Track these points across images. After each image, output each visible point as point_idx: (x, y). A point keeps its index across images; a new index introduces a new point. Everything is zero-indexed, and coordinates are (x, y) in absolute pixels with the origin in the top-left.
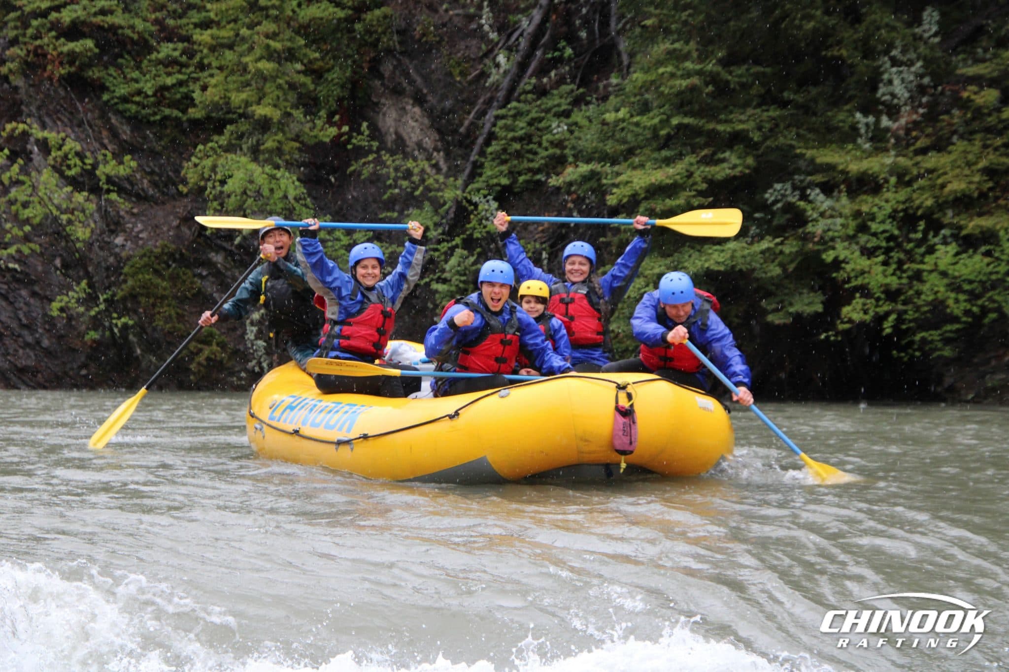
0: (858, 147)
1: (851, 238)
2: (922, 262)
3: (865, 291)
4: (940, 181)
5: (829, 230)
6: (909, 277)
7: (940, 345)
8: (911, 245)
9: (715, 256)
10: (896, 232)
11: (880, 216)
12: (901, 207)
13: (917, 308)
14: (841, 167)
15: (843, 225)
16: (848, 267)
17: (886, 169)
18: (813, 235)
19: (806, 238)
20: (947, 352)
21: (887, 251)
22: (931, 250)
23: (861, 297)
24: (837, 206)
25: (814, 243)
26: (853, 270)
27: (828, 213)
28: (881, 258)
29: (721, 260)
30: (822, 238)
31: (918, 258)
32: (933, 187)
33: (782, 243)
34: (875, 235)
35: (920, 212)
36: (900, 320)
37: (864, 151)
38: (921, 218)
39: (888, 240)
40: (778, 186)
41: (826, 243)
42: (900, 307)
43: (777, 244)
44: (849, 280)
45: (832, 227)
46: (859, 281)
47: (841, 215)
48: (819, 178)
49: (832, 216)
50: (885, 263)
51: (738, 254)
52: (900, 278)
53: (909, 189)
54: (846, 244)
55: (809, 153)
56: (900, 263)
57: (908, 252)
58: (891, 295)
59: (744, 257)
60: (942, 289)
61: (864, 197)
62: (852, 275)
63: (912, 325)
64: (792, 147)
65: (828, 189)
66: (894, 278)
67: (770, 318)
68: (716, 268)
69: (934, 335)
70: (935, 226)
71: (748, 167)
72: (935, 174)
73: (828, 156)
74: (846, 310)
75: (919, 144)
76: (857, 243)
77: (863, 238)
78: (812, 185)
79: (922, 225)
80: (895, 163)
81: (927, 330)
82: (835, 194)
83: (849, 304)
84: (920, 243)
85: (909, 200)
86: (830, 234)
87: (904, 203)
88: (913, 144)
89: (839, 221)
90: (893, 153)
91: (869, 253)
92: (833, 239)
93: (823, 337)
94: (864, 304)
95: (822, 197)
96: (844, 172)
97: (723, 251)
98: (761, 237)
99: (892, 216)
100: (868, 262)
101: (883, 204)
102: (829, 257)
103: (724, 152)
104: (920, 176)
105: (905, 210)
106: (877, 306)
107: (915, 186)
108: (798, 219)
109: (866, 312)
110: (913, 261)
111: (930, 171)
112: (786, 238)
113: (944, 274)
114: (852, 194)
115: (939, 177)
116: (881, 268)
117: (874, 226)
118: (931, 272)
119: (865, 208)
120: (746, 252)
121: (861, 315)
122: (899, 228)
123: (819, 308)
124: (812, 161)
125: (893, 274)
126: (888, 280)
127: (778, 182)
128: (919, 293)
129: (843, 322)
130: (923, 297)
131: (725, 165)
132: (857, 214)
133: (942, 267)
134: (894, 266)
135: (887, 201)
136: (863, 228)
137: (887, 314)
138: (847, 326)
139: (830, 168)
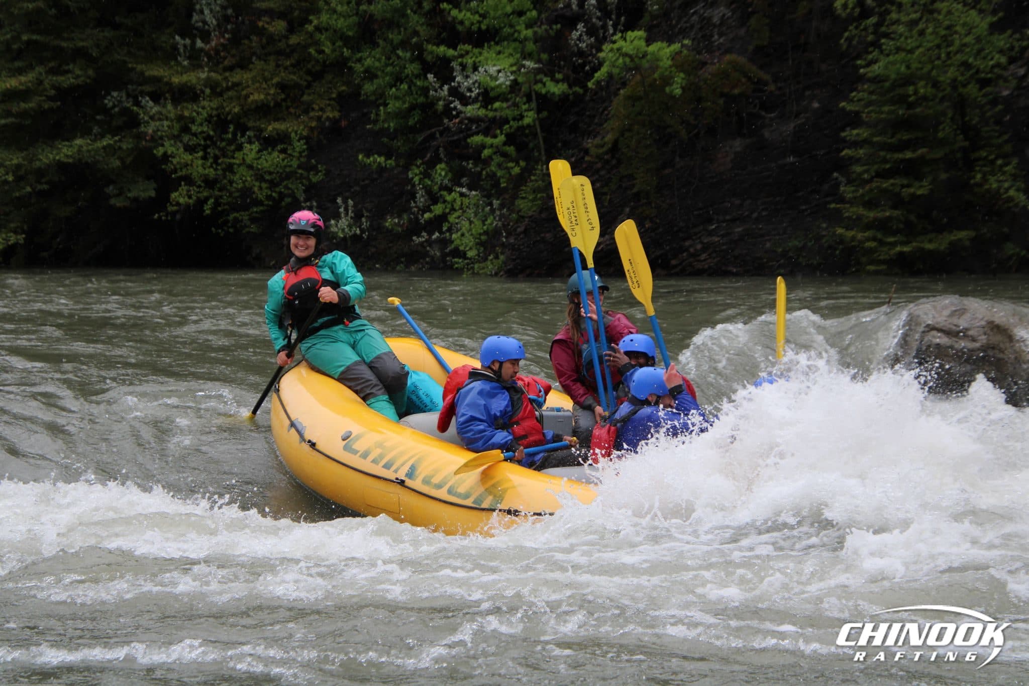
0: (179, 64)
1: (176, 138)
2: (233, 158)
3: (189, 180)
4: (244, 93)
5: (158, 130)
6: (224, 170)
7: (248, 223)
8: (224, 144)
9: (65, 150)
10: (212, 133)
11: (199, 120)
12: (215, 113)
13: (231, 194)
14: (165, 80)
15: (169, 127)
16: (175, 161)
17: (202, 82)
18: (146, 133)
19: (140, 137)
20: (254, 228)
21: (205, 149)
22: (240, 148)
23: (185, 185)
24: (164, 111)
25: (146, 141)
26: (178, 163)
27: (157, 117)
28: (200, 154)
29: (70, 153)
30: (152, 137)
31: (230, 154)
32: (239, 98)
33: (120, 141)
34: (195, 135)
35: (229, 118)
36: (217, 204)
37: (184, 67)
38: (231, 122)
39: (205, 139)
40: (115, 94)
41: (157, 140)
42: (217, 193)
43: (116, 142)
44: (175, 171)
45: (160, 128)
46: (184, 172)
47: (167, 119)
48: (147, 88)
49: (160, 120)
50: (204, 158)
51: (85, 148)
52: (216, 170)
53: (220, 99)
54: (172, 142)
55: (139, 67)
56: (216, 158)
57: (221, 149)
58: (209, 183)
59: (89, 151)
60: (249, 179)
61: (185, 104)
62: (178, 167)
63: (226, 207)
64: (125, 62)
65: (156, 98)
66: (212, 170)
67: (113, 201)
68: (66, 160)
69: (244, 216)
70: (243, 129)
71: (89, 77)
72: (240, 88)
73: (156, 71)
74: (174, 195)
75: (226, 63)
76: (181, 141)
77: (186, 138)
78: (142, 93)
79: (231, 128)
80: (208, 79)
81: (238, 212)
82: (162, 101)
83: (177, 190)
84: (230, 142)
85: (221, 107)
86: (159, 133)
87: (217, 109)
88: (222, 63)
89: (166, 123)
90: (206, 69)
91: (190, 149)
92: (161, 138)
93: (156, 216)
94: (188, 191)
95: (151, 103)
96: (169, 84)
97: (71, 146)
98: (103, 136)
99: (209, 120)
100: (190, 157)
101: (200, 110)
102: (159, 152)
103: (68, 64)
104: (228, 89)
105: (218, 116)
106: (199, 192)
107: (225, 96)
108: (132, 122)
109: (190, 197)
110: (225, 156)
111: (236, 85)
112: (124, 137)
113: (250, 167)
114: (176, 101)
115: (243, 90)
116: (200, 162)
117: (194, 128)
118: (239, 165)
119: (186, 114)
120: (90, 147)
121: (186, 199)
122: (214, 130)
123: (153, 194)
124: (142, 73)
125: (211, 166)
126: (206, 172)
127: (114, 90)
128: (231, 182)
129: (173, 206)
130: (234, 185)
131: (70, 75)
132: (180, 118)
133: (248, 161)
134: (211, 160)
135: (203, 108)
136: (186, 129)
137: (206, 199)
138: (175, 208)
139: (157, 80)
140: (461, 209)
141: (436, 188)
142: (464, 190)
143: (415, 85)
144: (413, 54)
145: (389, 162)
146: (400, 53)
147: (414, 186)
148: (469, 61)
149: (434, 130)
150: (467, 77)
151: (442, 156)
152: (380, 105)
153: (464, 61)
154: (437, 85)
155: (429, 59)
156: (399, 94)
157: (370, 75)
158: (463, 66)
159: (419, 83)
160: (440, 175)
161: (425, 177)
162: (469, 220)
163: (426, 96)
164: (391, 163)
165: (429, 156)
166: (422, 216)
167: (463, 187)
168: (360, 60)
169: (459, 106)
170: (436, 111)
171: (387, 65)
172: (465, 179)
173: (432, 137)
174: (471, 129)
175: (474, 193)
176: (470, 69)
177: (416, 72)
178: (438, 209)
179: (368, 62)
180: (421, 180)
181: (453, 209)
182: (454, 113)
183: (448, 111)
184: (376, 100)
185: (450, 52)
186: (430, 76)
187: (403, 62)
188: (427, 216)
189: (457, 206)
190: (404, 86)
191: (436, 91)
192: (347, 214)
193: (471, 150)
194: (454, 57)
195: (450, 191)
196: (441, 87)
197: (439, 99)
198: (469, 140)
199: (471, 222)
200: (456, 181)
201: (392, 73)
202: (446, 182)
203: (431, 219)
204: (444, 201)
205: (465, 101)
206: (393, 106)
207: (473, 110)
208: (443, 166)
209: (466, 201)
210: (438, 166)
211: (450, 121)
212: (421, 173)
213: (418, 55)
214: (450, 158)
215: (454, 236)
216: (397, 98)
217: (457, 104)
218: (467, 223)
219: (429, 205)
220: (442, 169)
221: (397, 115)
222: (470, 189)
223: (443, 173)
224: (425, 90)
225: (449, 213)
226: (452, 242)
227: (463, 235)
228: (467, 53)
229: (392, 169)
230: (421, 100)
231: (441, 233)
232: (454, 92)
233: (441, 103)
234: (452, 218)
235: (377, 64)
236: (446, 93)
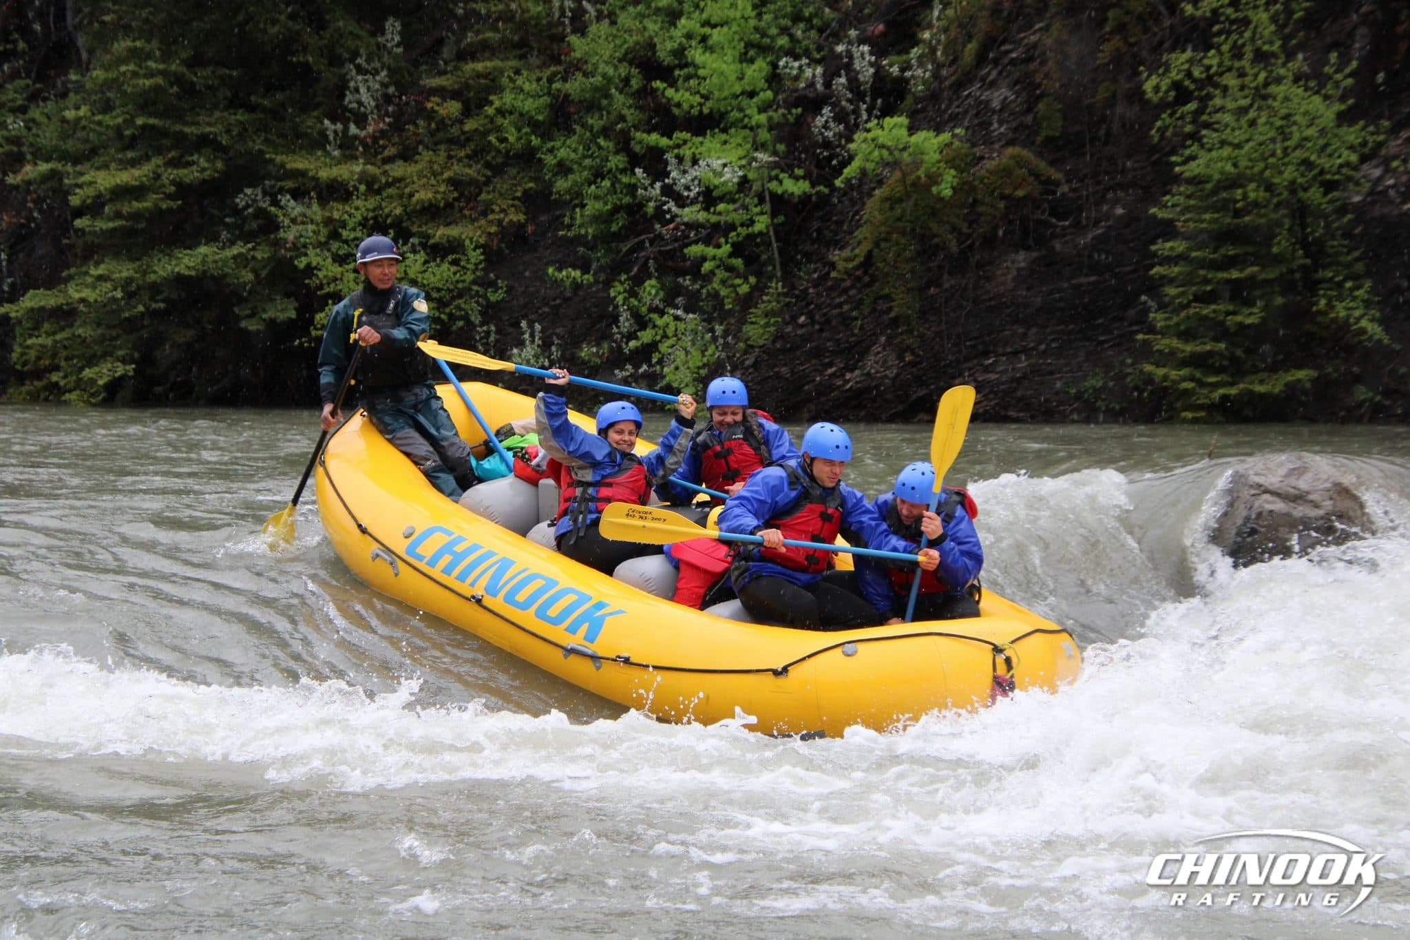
0: (327, 154)
1: (323, 245)
4: (407, 190)
5: (301, 236)
9: (186, 260)
11: (351, 224)
12: (371, 215)
14: (311, 174)
15: (314, 232)
16: (321, 274)
17: (356, 177)
18: (286, 241)
19: (278, 243)
24: (308, 212)
25: (286, 249)
26: (325, 277)
27: (299, 219)
29: (192, 264)
30: (294, 244)
32: (401, 197)
33: (254, 249)
34: (346, 242)
35: (389, 221)
37: (333, 158)
40: (249, 191)
41: (299, 248)
43: (250, 250)
44: (321, 287)
45: (304, 233)
46: (332, 288)
47: (312, 222)
48: (289, 184)
49: (303, 223)
51: (210, 259)
53: (378, 198)
54: (318, 250)
55: (279, 159)
59: (215, 262)
61: (335, 204)
62: (325, 281)
64: (262, 152)
65: (297, 194)
67: (243, 324)
68: (187, 273)
70: (404, 235)
71: (217, 170)
72: (402, 185)
73: (298, 163)
74: (319, 317)
75: (386, 153)
76: (329, 250)
77: (335, 246)
78: (281, 191)
80: (363, 173)
82: (306, 200)
83: (322, 310)
85: (380, 207)
86: (302, 240)
87: (374, 210)
88: (381, 153)
89: (311, 227)
90: (361, 161)
92: (305, 246)
93: (297, 342)
95: (293, 203)
96: (315, 179)
97: (194, 255)
98: (232, 243)
100: (340, 269)
101: (353, 211)
102: (301, 263)
103: (192, 155)
104: (388, 185)
105: (375, 218)
107: (385, 194)
108: (269, 226)
111: (400, 180)
112: (258, 244)
114: (323, 202)
115: (406, 186)
116: (352, 276)
119: (336, 215)
120: (217, 257)
123: (293, 314)
124: (283, 165)
127: (249, 186)
129: (316, 329)
131: (195, 168)
132: (329, 221)
133: (412, 275)
135: (357, 209)
136: (335, 235)
139: (302, 174)
140: (676, 335)
141: (644, 310)
142: (679, 312)
143: (619, 181)
144: (618, 144)
145: (586, 277)
146: (601, 141)
147: (616, 307)
148: (687, 152)
149: (643, 237)
150: (685, 172)
151: (652, 269)
152: (576, 206)
153: (682, 152)
154: (647, 182)
155: (637, 148)
156: (599, 192)
157: (563, 169)
158: (680, 159)
159: (625, 179)
160: (650, 294)
161: (631, 296)
162: (685, 349)
163: (634, 196)
164: (589, 278)
165: (635, 269)
166: (627, 344)
167: (678, 308)
168: (551, 151)
169: (674, 209)
170: (646, 213)
171: (585, 157)
172: (679, 300)
173: (640, 246)
174: (688, 237)
175: (691, 316)
176: (687, 163)
177: (621, 166)
178: (646, 336)
179: (562, 153)
180: (625, 299)
181: (665, 336)
182: (668, 216)
183: (660, 214)
184: (571, 200)
185: (664, 142)
186: (639, 171)
187: (605, 153)
188: (633, 344)
189: (670, 332)
190: (606, 183)
191: (646, 189)
192: (533, 342)
193: (688, 263)
194: (668, 147)
195: (662, 313)
196: (652, 185)
197: (649, 200)
198: (686, 251)
199: (687, 353)
200: (669, 301)
201: (591, 167)
202: (657, 302)
203: (637, 348)
204: (655, 326)
205: (681, 202)
206: (593, 207)
207: (690, 214)
208: (653, 282)
209: (681, 326)
210: (647, 283)
211: (663, 226)
212: (625, 291)
213: (624, 144)
214: (662, 271)
215: (666, 369)
216: (597, 198)
217: (671, 205)
218: (682, 354)
219: (635, 332)
220: (653, 287)
221: (597, 218)
222: (687, 310)
223: (653, 292)
224: (632, 188)
225: (660, 341)
226: (663, 377)
227: (677, 368)
228: (685, 142)
229: (590, 285)
230: (627, 200)
231: (650, 365)
232: (668, 191)
233: (652, 204)
234: (663, 348)
235: (573, 155)
236: (658, 191)
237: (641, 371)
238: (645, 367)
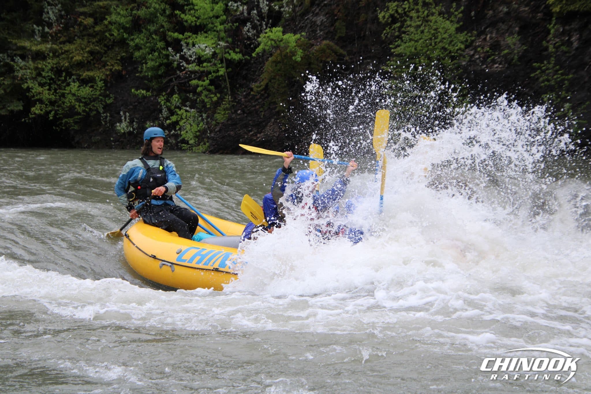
0: (35, 40)
1: (34, 79)
2: (65, 90)
3: (41, 101)
4: (71, 56)
5: (24, 75)
6: (59, 96)
7: (73, 124)
8: (60, 82)
10: (53, 77)
11: (46, 70)
12: (55, 66)
13: (63, 109)
14: (28, 48)
15: (30, 73)
16: (33, 91)
17: (48, 50)
18: (18, 77)
19: (14, 78)
20: (76, 127)
21: (50, 85)
22: (68, 85)
23: (39, 103)
24: (28, 65)
25: (18, 80)
26: (35, 92)
27: (24, 67)
28: (47, 87)
30: (21, 78)
31: (63, 88)
32: (68, 58)
33: (4, 80)
34: (44, 77)
35: (63, 69)
36: (56, 114)
37: (38, 41)
38: (64, 71)
39: (50, 80)
41: (24, 80)
42: (56, 108)
43: (2, 80)
44: (33, 96)
45: (26, 73)
46: (38, 97)
47: (29, 69)
48: (19, 52)
49: (25, 69)
50: (49, 90)
52: (56, 96)
53: (58, 59)
54: (32, 81)
55: (14, 41)
56: (55, 90)
57: (59, 85)
58: (52, 103)
60: (73, 101)
61: (39, 61)
62: (35, 94)
63: (61, 116)
64: (6, 38)
65: (23, 57)
66: (53, 96)
69: (71, 120)
70: (69, 74)
72: (69, 53)
73: (23, 43)
74: (33, 109)
75: (61, 40)
76: (37, 81)
77: (39, 79)
78: (15, 55)
79: (64, 74)
80: (51, 47)
81: (67, 118)
82: (26, 59)
83: (34, 106)
84: (63, 82)
85: (58, 63)
87: (56, 64)
88: (59, 40)
89: (28, 71)
90: (50, 43)
91: (41, 85)
92: (26, 79)
93: (23, 120)
94: (40, 107)
95: (20, 60)
96: (30, 50)
99: (52, 69)
100: (42, 89)
101: (47, 64)
102: (25, 86)
104: (62, 53)
105: (56, 67)
106: (46, 107)
107: (61, 57)
108: (10, 70)
109: (41, 110)
110: (60, 89)
111: (66, 51)
112: (6, 78)
113: (74, 95)
114: (34, 60)
116: (47, 92)
117: (44, 74)
118: (68, 94)
119: (40, 66)
121: (39, 111)
122: (54, 75)
123: (21, 108)
124: (16, 44)
126: (50, 97)
128: (64, 103)
129: (32, 114)
130: (65, 104)
132: (36, 68)
133: (73, 92)
134: (53, 91)
135: (49, 63)
136: (39, 74)
137: (51, 111)
138: (33, 116)
139: (24, 48)
140: (186, 118)
141: (173, 107)
142: (188, 109)
143: (162, 53)
144: (161, 37)
145: (148, 93)
146: (154, 36)
147: (161, 106)
148: (190, 41)
149: (172, 77)
150: (189, 49)
151: (176, 90)
152: (143, 63)
153: (188, 41)
154: (173, 54)
155: (169, 39)
156: (153, 58)
157: (138, 48)
158: (188, 44)
159: (164, 52)
160: (175, 100)
161: (167, 102)
162: (190, 124)
163: (168, 59)
164: (149, 94)
165: (169, 90)
166: (166, 122)
167: (187, 107)
168: (132, 40)
169: (185, 65)
170: (173, 67)
171: (147, 43)
172: (188, 103)
173: (171, 80)
174: (191, 77)
175: (193, 110)
176: (191, 46)
177: (162, 46)
178: (174, 118)
179: (137, 41)
180: (165, 103)
181: (182, 119)
182: (183, 68)
183: (179, 67)
184: (141, 61)
185: (181, 36)
186: (170, 49)
187: (155, 41)
188: (168, 122)
189: (184, 117)
190: (156, 54)
191: (173, 56)
192: (125, 120)
193: (191, 88)
194: (182, 39)
195: (180, 109)
196: (176, 55)
197: (174, 61)
198: (190, 83)
199: (191, 125)
200: (183, 104)
201: (149, 47)
202: (178, 104)
203: (170, 123)
204: (177, 114)
205: (188, 62)
206: (150, 64)
207: (192, 67)
208: (177, 96)
209: (189, 114)
210: (174, 96)
211: (180, 72)
212: (165, 99)
213: (163, 37)
214: (180, 91)
215: (182, 133)
216: (152, 60)
217: (184, 64)
218: (189, 126)
219: (169, 116)
220: (176, 98)
221: (153, 69)
222: (191, 108)
223: (177, 100)
224: (167, 56)
225: (180, 121)
226: (181, 136)
227: (187, 132)
228: (189, 37)
229: (150, 97)
230: (165, 61)
231: (175, 130)
232: (183, 57)
233: (176, 63)
234: (181, 123)
235: (142, 42)
236: (178, 58)
237: (172, 133)
238: (173, 131)
